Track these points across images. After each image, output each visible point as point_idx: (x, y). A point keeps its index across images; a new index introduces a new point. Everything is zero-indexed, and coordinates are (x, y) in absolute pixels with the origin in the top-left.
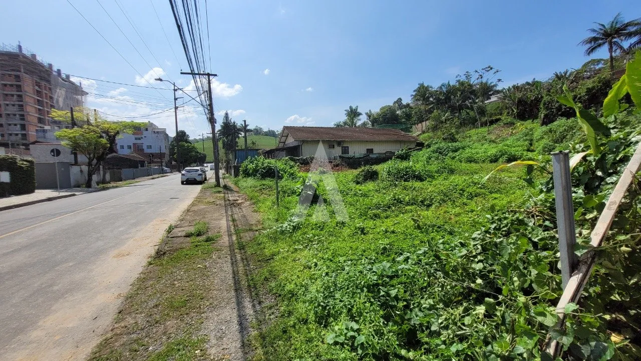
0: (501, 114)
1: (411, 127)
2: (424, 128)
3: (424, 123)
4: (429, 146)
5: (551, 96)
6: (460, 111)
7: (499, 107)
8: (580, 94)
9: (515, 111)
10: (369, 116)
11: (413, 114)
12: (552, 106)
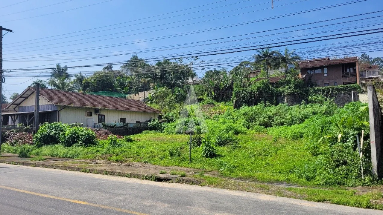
0: (202, 95)
3: (141, 94)
5: (238, 88)
6: (173, 87)
7: (200, 89)
8: (254, 90)
9: (213, 94)
11: (126, 83)
12: (239, 95)
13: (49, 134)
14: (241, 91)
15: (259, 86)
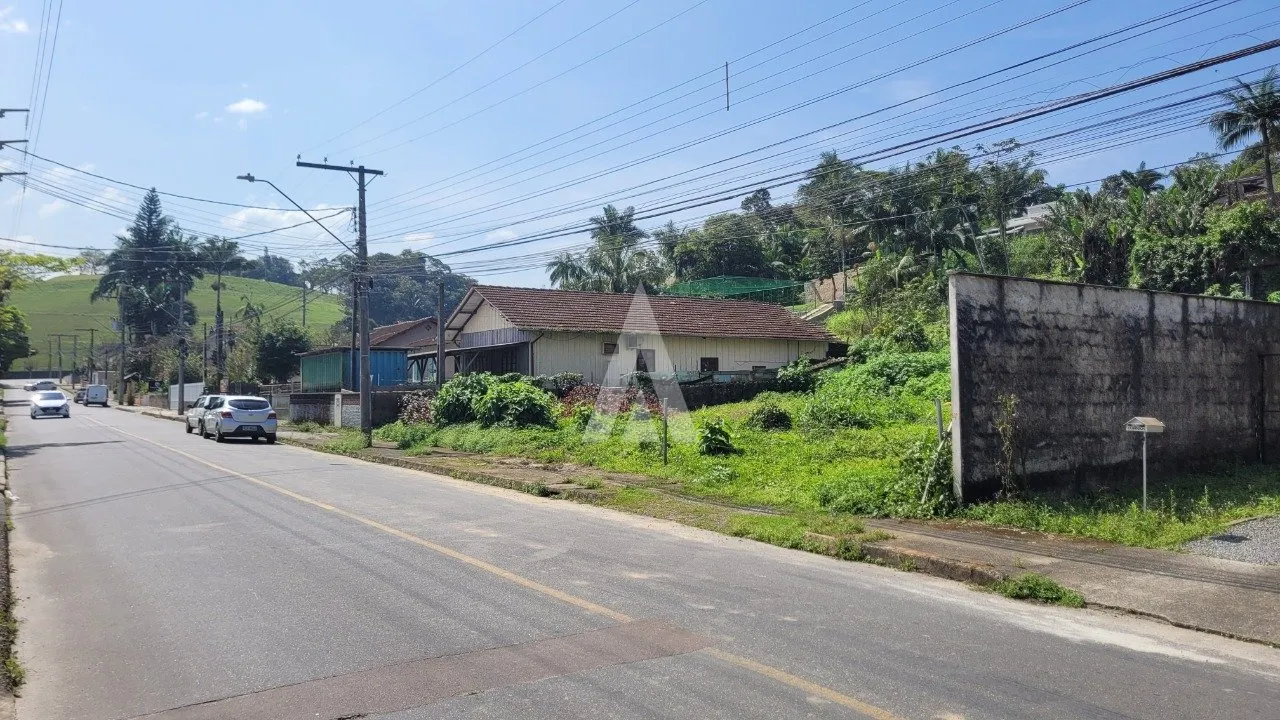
1: (802, 290)
2: (840, 294)
3: (839, 277)
4: (860, 357)
5: (1151, 240)
6: (939, 250)
7: (1042, 248)
8: (1209, 244)
9: (1081, 264)
10: (669, 241)
11: (804, 244)
12: (1153, 267)
13: (458, 400)
14: (1161, 249)
15: (1227, 228)
